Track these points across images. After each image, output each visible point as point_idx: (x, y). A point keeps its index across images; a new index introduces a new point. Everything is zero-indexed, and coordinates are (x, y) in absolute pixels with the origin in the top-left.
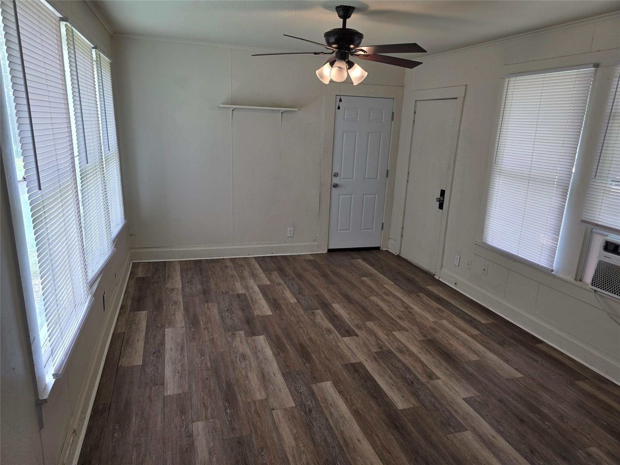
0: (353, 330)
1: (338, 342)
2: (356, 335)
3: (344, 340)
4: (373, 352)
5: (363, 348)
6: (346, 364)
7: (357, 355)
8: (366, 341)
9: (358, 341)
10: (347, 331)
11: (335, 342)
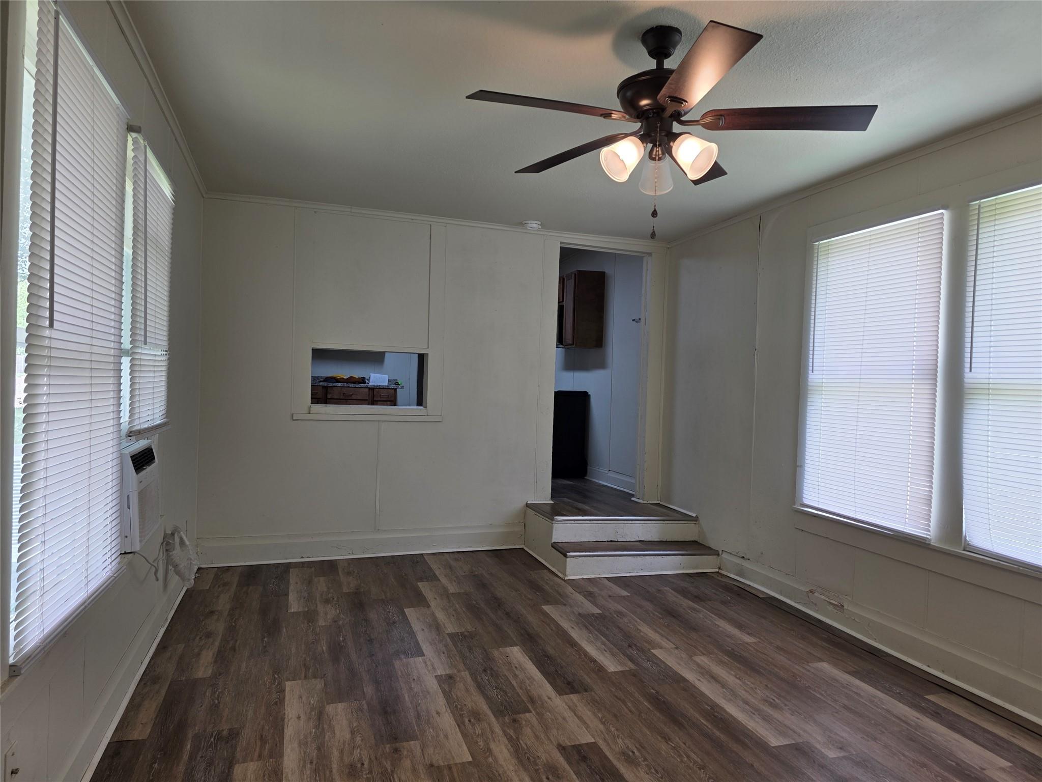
0: (570, 763)
1: (604, 731)
2: (562, 748)
3: (590, 737)
4: (533, 712)
5: (552, 720)
6: (586, 691)
7: (565, 706)
8: (542, 736)
9: (560, 733)
10: (584, 758)
11: (611, 731)
